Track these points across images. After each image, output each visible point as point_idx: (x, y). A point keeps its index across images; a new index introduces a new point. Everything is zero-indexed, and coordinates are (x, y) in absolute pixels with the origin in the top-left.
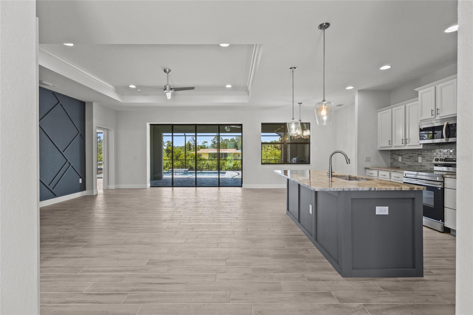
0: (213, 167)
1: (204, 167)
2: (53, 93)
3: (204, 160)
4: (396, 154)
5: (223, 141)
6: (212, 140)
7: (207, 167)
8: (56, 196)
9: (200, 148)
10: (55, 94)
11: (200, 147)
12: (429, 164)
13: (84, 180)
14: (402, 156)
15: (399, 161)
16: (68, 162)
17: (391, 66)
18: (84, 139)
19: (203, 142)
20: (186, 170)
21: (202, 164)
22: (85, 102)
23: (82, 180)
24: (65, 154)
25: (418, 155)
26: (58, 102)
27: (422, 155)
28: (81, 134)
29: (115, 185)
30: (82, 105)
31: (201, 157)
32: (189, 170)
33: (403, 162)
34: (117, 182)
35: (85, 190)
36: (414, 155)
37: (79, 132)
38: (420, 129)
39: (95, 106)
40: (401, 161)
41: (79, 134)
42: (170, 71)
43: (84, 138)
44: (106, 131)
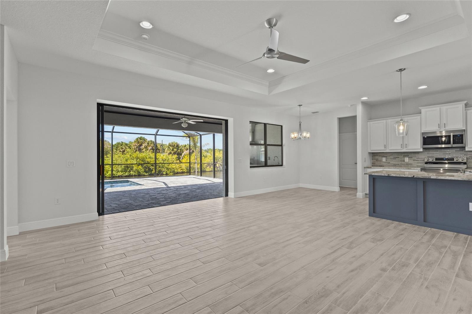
4: (379, 156)
12: (416, 163)
14: (386, 157)
15: (383, 161)
17: (428, 86)
25: (404, 156)
27: (409, 156)
29: (18, 224)
33: (388, 162)
36: (399, 156)
38: (423, 137)
40: (385, 161)
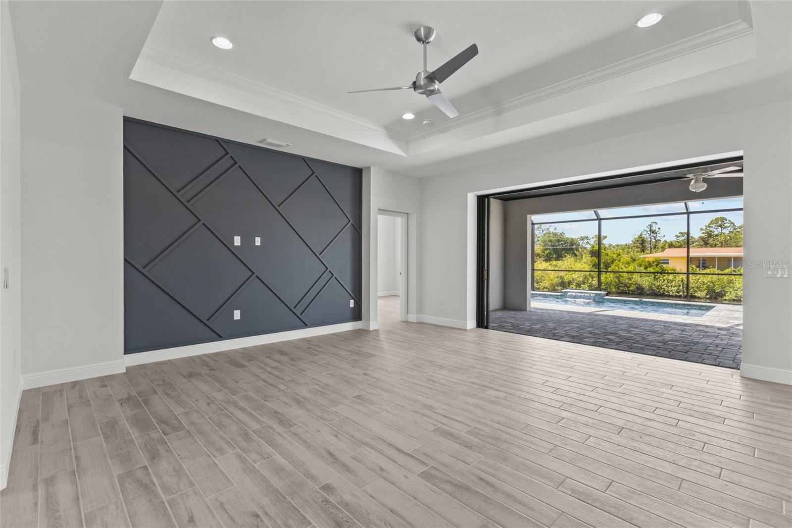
0: (697, 288)
1: (673, 288)
2: (304, 159)
3: (675, 273)
5: (735, 229)
6: (701, 229)
7: (681, 288)
8: (306, 327)
9: (667, 246)
10: (307, 161)
11: (667, 244)
13: (359, 303)
16: (328, 270)
18: (360, 233)
19: (679, 235)
20: (599, 294)
21: (666, 281)
22: (362, 169)
23: (355, 302)
24: (322, 257)
26: (312, 172)
28: (354, 224)
29: (417, 314)
30: (357, 175)
31: (665, 266)
32: (607, 295)
34: (420, 311)
35: (361, 320)
37: (350, 221)
39: (373, 172)
41: (350, 224)
42: (429, 32)
43: (359, 231)
44: (404, 218)
